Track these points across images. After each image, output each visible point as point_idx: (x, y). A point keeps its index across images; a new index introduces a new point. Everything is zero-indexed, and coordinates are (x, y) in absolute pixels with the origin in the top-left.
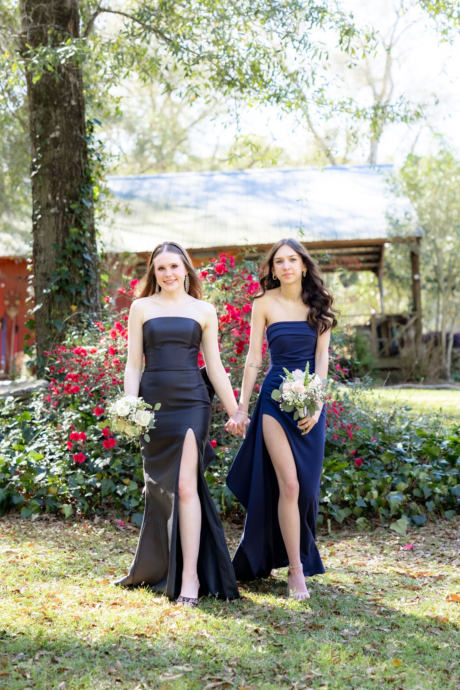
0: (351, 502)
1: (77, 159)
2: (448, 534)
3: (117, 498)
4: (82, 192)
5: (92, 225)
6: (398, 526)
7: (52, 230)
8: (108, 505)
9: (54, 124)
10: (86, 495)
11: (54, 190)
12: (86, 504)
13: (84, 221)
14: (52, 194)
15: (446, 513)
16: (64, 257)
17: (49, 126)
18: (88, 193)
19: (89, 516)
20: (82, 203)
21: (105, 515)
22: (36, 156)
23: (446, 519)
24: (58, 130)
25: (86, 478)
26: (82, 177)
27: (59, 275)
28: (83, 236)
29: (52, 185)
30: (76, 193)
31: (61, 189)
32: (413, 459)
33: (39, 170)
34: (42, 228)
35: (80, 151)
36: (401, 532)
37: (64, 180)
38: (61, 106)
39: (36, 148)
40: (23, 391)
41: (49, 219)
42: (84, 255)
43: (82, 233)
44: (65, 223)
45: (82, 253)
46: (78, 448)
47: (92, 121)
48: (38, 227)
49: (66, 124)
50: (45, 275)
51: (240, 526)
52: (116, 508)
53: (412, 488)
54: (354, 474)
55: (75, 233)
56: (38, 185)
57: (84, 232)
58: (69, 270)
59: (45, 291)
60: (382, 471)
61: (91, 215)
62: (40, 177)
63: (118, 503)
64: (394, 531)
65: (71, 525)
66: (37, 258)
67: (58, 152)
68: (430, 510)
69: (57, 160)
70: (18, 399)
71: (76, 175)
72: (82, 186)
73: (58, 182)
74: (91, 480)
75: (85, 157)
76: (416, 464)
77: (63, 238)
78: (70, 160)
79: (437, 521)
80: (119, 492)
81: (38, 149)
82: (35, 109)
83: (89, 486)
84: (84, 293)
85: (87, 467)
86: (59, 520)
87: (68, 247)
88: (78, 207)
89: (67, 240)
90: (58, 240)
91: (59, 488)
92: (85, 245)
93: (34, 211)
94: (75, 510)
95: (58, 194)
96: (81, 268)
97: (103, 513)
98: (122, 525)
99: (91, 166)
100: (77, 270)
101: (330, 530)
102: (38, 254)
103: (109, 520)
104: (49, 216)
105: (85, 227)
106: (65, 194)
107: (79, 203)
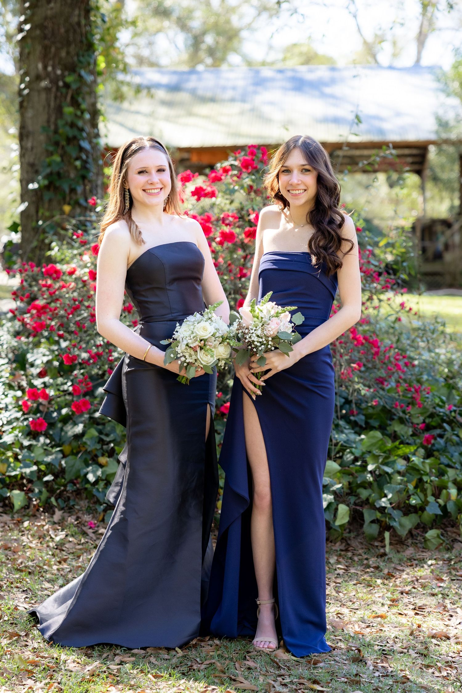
0: (418, 506)
1: (76, 17)
3: (87, 486)
4: (81, 62)
5: (94, 105)
7: (41, 109)
8: (78, 493)
10: (46, 479)
11: (45, 58)
12: (44, 490)
13: (83, 99)
14: (43, 63)
16: (57, 144)
18: (89, 64)
19: (49, 509)
20: (80, 76)
21: (70, 508)
22: (25, 14)
25: (47, 453)
26: (82, 42)
27: (49, 166)
28: (81, 117)
29: (43, 51)
30: (74, 62)
31: (54, 57)
33: (28, 31)
34: (30, 105)
37: (59, 45)
39: (25, 3)
41: (39, 95)
42: (82, 142)
43: (79, 113)
44: (58, 101)
45: (79, 140)
46: (41, 408)
48: (25, 104)
50: (33, 165)
52: (86, 498)
54: (423, 462)
55: (71, 113)
56: (27, 51)
57: (82, 113)
58: (62, 160)
59: (31, 186)
61: (92, 93)
62: (29, 41)
63: (90, 493)
65: (20, 522)
67: (52, 8)
69: (51, 19)
71: (74, 40)
72: (81, 53)
73: (50, 48)
74: (53, 457)
75: (87, 17)
77: (56, 120)
78: (67, 20)
80: (91, 476)
81: (28, 4)
83: (50, 466)
84: (80, 189)
85: (51, 435)
86: (6, 513)
87: (61, 131)
88: (75, 81)
89: (60, 123)
90: (48, 121)
91: (9, 466)
92: (82, 130)
93: (21, 83)
94: (30, 499)
95: (51, 63)
96: (77, 159)
97: (66, 506)
98: (92, 526)
99: (93, 27)
100: (72, 160)
101: (387, 549)
102: (25, 139)
103: (74, 517)
104: (39, 91)
105: (83, 106)
106: (59, 64)
107: (76, 76)
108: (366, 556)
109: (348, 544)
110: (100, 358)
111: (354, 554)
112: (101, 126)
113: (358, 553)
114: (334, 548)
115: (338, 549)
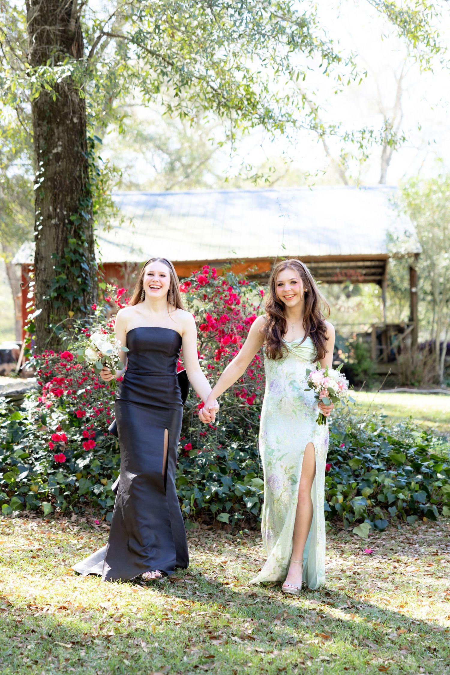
1: (78, 174)
2: (408, 539)
3: (94, 497)
4: (81, 205)
5: (91, 236)
6: (361, 530)
7: (52, 240)
8: (87, 504)
9: (56, 140)
10: (65, 494)
11: (55, 202)
12: (64, 501)
13: (83, 232)
14: (53, 206)
15: (408, 518)
16: (64, 266)
17: (52, 142)
18: (87, 206)
19: (67, 514)
20: (81, 215)
21: (82, 514)
22: (40, 170)
23: (408, 524)
24: (60, 146)
25: (66, 477)
26: (82, 190)
27: (57, 282)
28: (82, 246)
29: (53, 198)
30: (76, 205)
31: (62, 201)
32: (381, 465)
33: (41, 183)
34: (44, 238)
35: (80, 165)
36: (363, 536)
37: (64, 193)
38: (64, 124)
39: (39, 162)
40: (17, 392)
41: (50, 230)
42: (82, 264)
43: (80, 243)
44: (64, 234)
45: (80, 263)
46: (61, 448)
47: (93, 138)
48: (39, 237)
49: (68, 141)
50: (45, 282)
51: (209, 526)
52: (93, 507)
53: (377, 493)
55: (74, 243)
56: (41, 197)
57: (83, 243)
58: (68, 278)
59: (44, 297)
60: (349, 476)
61: (90, 228)
62: (43, 190)
63: (96, 502)
64: (357, 535)
65: (49, 522)
66: (38, 266)
67: (60, 166)
68: (393, 515)
69: (59, 174)
70: (9, 400)
71: (77, 189)
72: (81, 199)
73: (59, 195)
74: (70, 479)
75: (86, 172)
76: (383, 470)
77: (63, 248)
78: (71, 175)
79: (399, 526)
80: (96, 491)
81: (41, 163)
82: (39, 125)
83: (68, 485)
84: (81, 299)
85: (68, 467)
86: (39, 517)
87: (66, 256)
88: (77, 219)
89: (66, 250)
90: (57, 249)
91: (40, 487)
92: (83, 255)
93: (36, 222)
94: (55, 508)
95: (59, 206)
96: (79, 277)
97: (80, 512)
98: (97, 523)
99: (90, 180)
100: (75, 278)
102: (39, 262)
103: (85, 518)
104: (49, 227)
105: (83, 238)
106: (65, 206)
107: (78, 215)
110: (101, 413)
112: (96, 251)
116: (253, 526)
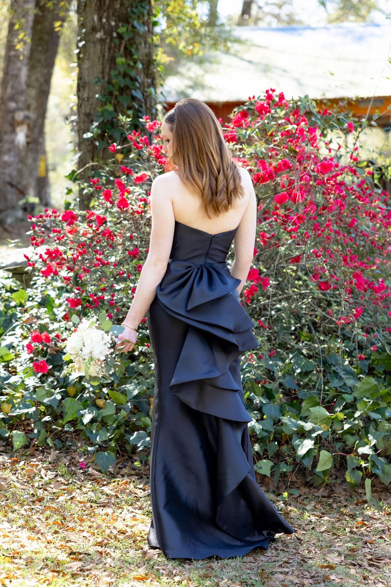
3: (83, 427)
4: (134, 13)
5: (149, 55)
7: (97, 60)
10: (43, 420)
11: (100, 9)
12: (43, 431)
13: (137, 49)
14: (98, 15)
16: (110, 94)
18: (142, 15)
20: (133, 27)
25: (49, 394)
27: (102, 115)
28: (133, 68)
30: (127, 13)
31: (108, 8)
34: (87, 57)
41: (95, 46)
43: (132, 63)
44: (112, 51)
45: (132, 90)
48: (81, 56)
50: (88, 115)
55: (123, 63)
57: (135, 63)
58: (115, 110)
59: (85, 135)
65: (17, 461)
66: (82, 94)
72: (135, 4)
77: (109, 70)
83: (49, 407)
86: (6, 453)
87: (114, 81)
88: (128, 32)
89: (114, 73)
90: (103, 72)
91: (14, 407)
92: (134, 80)
93: (78, 35)
94: (30, 439)
95: (105, 14)
96: (129, 108)
97: (63, 446)
98: (83, 466)
100: (125, 110)
101: (368, 497)
102: (81, 89)
103: (69, 457)
104: (94, 43)
105: (135, 57)
106: (113, 15)
107: (130, 27)
108: (345, 504)
109: (332, 491)
111: (334, 501)
113: (339, 499)
114: (316, 494)
115: (320, 496)
116: (308, 480)
